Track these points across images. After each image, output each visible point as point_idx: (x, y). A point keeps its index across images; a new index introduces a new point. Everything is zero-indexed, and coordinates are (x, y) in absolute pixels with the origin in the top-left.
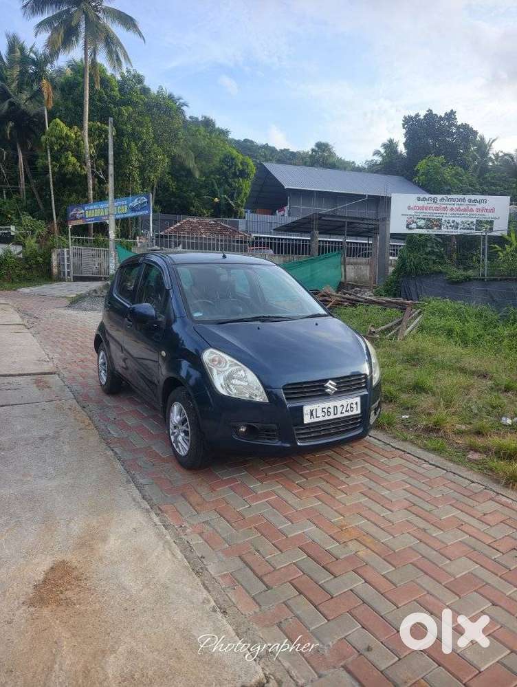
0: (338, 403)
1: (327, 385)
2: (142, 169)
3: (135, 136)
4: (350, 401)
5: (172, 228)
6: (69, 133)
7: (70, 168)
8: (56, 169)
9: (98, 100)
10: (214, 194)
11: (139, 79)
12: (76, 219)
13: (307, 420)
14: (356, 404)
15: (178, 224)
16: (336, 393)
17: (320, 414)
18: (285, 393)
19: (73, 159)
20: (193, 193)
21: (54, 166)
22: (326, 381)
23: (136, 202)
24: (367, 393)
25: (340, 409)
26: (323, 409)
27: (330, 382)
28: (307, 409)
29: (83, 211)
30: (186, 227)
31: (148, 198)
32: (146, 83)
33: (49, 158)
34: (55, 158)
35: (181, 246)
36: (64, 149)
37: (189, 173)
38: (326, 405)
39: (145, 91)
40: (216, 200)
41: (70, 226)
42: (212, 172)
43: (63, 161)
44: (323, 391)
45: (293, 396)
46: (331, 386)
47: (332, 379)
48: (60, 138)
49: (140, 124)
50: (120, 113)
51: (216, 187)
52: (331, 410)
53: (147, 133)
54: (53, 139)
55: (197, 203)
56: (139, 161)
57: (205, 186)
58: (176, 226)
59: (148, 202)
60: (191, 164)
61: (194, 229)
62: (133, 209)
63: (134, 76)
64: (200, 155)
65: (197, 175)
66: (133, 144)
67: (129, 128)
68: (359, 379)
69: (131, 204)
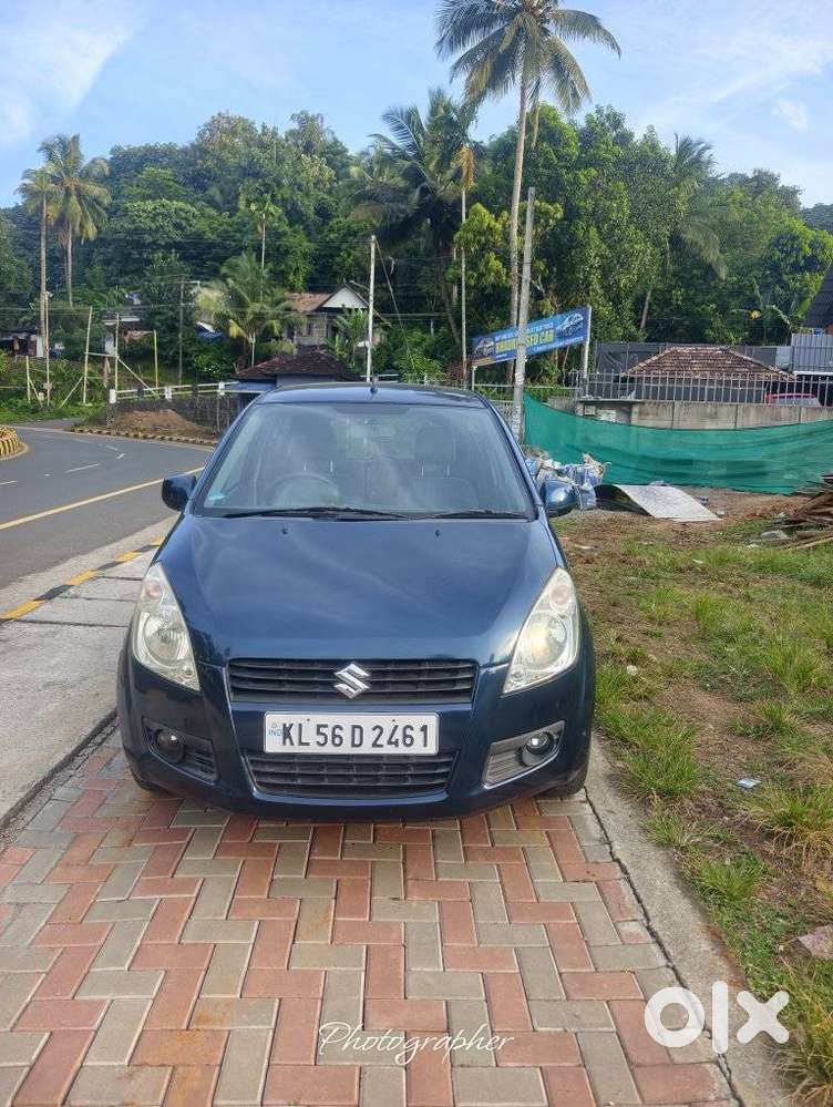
0: (368, 720)
1: (343, 673)
2: (606, 271)
3: (598, 217)
4: (403, 719)
5: (642, 365)
6: (493, 223)
7: (491, 278)
8: (472, 282)
9: (544, 166)
10: (752, 304)
11: (616, 121)
12: (483, 356)
13: (273, 744)
14: (424, 729)
15: (655, 358)
16: (364, 694)
17: (310, 736)
18: (232, 677)
19: (496, 264)
20: (714, 306)
21: (469, 277)
22: (343, 663)
23: (567, 324)
24: (468, 708)
25: (369, 737)
26: (319, 727)
27: (353, 667)
28: (274, 721)
29: (492, 343)
30: (668, 362)
31: (585, 315)
32: (627, 125)
33: (464, 266)
34: (472, 265)
35: (633, 393)
36: (484, 248)
37: (710, 271)
38: (330, 719)
39: (624, 139)
40: (755, 314)
41: (475, 368)
42: (750, 268)
43: (482, 268)
44: (331, 684)
45: (251, 686)
46: (353, 679)
47: (361, 663)
48: (481, 233)
49: (609, 195)
50: (576, 183)
51: (757, 292)
52: (346, 735)
53: (619, 209)
54: (470, 235)
55: (718, 323)
56: (602, 256)
57: (737, 292)
58: (649, 361)
59: (585, 321)
60: (712, 255)
61: (684, 364)
62: (561, 336)
63: (608, 117)
64: (731, 237)
65: (723, 274)
66: (593, 231)
67: (589, 205)
68: (456, 671)
69: (559, 328)
